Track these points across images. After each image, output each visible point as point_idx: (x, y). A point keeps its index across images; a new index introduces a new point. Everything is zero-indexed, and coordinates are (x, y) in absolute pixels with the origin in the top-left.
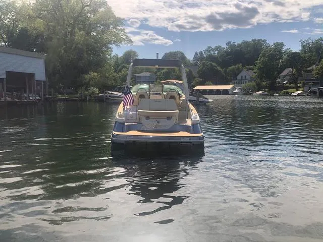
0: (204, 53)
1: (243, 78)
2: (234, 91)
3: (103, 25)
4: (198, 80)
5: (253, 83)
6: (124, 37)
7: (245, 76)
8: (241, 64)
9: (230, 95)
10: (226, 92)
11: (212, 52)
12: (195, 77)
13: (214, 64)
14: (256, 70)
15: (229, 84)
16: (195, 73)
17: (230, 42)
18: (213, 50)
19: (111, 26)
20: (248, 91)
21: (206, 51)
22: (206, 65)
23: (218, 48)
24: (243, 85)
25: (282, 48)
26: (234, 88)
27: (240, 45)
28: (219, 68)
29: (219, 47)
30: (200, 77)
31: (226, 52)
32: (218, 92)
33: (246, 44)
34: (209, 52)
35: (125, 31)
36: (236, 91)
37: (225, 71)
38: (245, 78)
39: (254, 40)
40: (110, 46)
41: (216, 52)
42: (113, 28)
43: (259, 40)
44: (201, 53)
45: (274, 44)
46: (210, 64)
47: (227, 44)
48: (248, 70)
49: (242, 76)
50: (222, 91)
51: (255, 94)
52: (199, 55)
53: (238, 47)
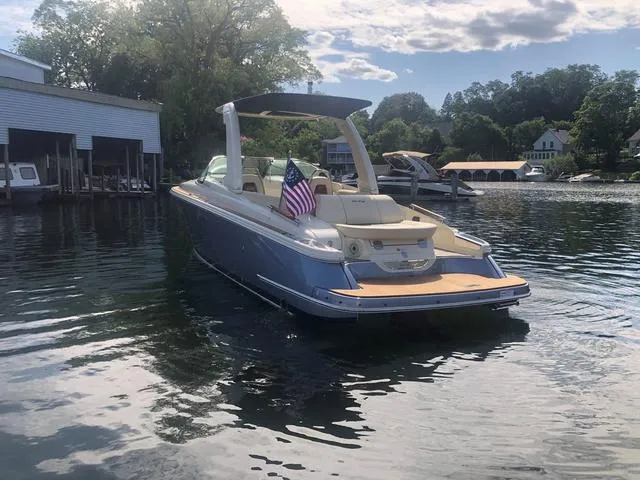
0: (464, 96)
1: (548, 147)
2: (528, 174)
3: (265, 44)
4: (450, 150)
5: (570, 157)
6: (306, 68)
7: (552, 143)
8: (543, 118)
9: (519, 181)
10: (510, 176)
11: (481, 94)
12: (445, 145)
13: (485, 118)
14: (575, 130)
15: (517, 160)
16: (445, 137)
17: (520, 73)
18: (482, 89)
19: (281, 47)
20: (557, 174)
21: (469, 90)
22: (469, 120)
23: (494, 85)
24: (546, 161)
25: (633, 81)
26: (527, 168)
27: (541, 79)
28: (495, 126)
29: (497, 83)
30: (456, 145)
31: (512, 93)
32: (494, 176)
33: (556, 75)
34: (475, 93)
35: (308, 55)
36: (532, 173)
37: (509, 134)
38: (552, 146)
39: (571, 68)
40: (279, 85)
41: (490, 94)
42: (285, 50)
43: (583, 67)
44: (459, 96)
45: (617, 74)
46: (478, 118)
47: (513, 76)
48: (557, 131)
49: (544, 144)
50: (501, 173)
51: (572, 179)
52: (454, 100)
53: (537, 82)
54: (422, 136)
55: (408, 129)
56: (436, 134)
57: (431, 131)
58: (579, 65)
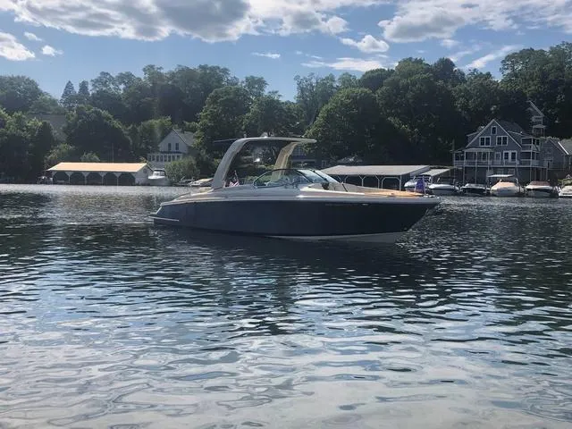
0: (90, 86)
1: (173, 149)
2: (149, 178)
4: (65, 148)
5: (191, 160)
7: (177, 145)
8: (169, 118)
9: (138, 185)
10: (127, 179)
11: (112, 86)
12: (58, 142)
13: (105, 113)
14: (198, 133)
15: (139, 161)
16: (56, 132)
17: (152, 67)
18: (112, 80)
20: (179, 178)
21: (97, 81)
22: (85, 114)
23: (126, 78)
25: (261, 88)
26: (146, 171)
27: (173, 75)
28: (117, 124)
29: (129, 76)
30: (70, 142)
31: (141, 88)
32: (110, 179)
33: (186, 74)
34: (104, 84)
36: (154, 177)
37: (134, 132)
38: (177, 148)
39: (203, 68)
41: (122, 86)
43: (213, 69)
44: (84, 85)
45: (247, 79)
46: (95, 112)
47: (144, 70)
48: (183, 132)
49: (170, 145)
50: (118, 175)
51: (193, 183)
52: (77, 89)
53: (169, 79)
54: (29, 129)
55: (10, 119)
56: (46, 127)
57: (40, 124)
58: (210, 66)
